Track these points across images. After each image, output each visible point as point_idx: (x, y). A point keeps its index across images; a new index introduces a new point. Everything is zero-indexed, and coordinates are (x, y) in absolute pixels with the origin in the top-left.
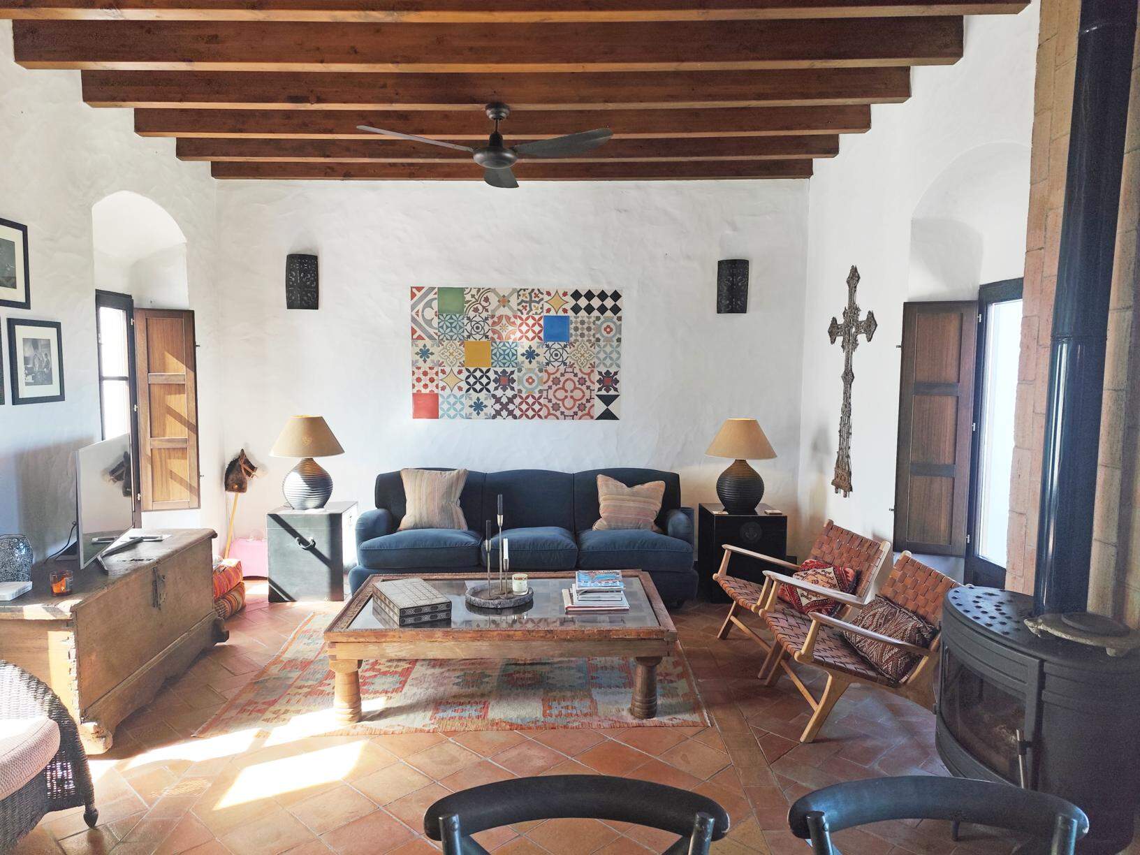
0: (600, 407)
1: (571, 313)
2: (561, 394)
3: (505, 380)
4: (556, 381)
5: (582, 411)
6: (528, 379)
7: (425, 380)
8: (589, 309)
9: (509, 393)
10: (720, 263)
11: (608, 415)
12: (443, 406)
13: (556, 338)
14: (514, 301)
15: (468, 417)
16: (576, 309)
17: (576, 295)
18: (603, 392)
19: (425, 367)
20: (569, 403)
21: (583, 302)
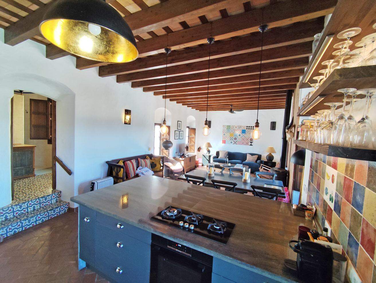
0: (250, 144)
1: (246, 129)
2: (244, 141)
3: (235, 139)
4: (243, 139)
5: (247, 144)
6: (239, 138)
7: (224, 138)
8: (249, 129)
9: (236, 141)
10: (271, 122)
11: (251, 145)
12: (226, 142)
13: (244, 133)
14: (237, 128)
15: (230, 144)
16: (247, 129)
17: (247, 127)
18: (251, 141)
19: (224, 136)
20: (245, 143)
21: (248, 128)
